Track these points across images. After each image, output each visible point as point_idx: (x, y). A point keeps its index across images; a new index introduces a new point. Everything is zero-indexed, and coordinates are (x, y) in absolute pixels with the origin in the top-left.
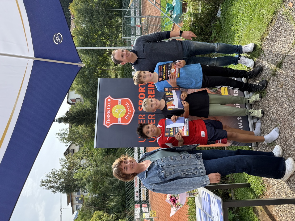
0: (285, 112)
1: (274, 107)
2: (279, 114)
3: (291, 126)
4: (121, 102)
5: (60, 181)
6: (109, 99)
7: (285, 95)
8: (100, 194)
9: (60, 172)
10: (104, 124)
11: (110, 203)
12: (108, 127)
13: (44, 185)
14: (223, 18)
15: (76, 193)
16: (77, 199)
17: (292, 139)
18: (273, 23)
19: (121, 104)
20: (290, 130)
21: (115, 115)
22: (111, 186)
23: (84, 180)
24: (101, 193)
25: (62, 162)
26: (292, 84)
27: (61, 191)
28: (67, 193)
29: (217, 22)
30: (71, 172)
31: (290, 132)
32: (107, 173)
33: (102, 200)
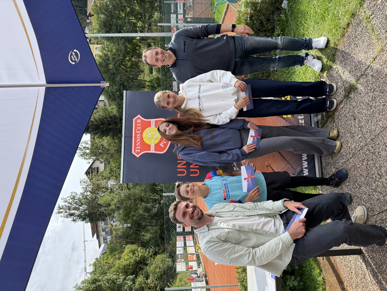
0: (357, 146)
1: (344, 137)
2: (349, 147)
3: (361, 164)
4: (154, 123)
5: (81, 208)
6: (138, 119)
7: (358, 124)
8: (133, 224)
9: (81, 197)
10: (133, 152)
11: (146, 234)
12: (138, 156)
13: (62, 212)
14: (289, 10)
15: (103, 222)
16: (104, 230)
17: (362, 179)
18: (350, 30)
19: (154, 126)
20: (361, 168)
21: (146, 141)
22: (146, 214)
23: (113, 207)
24: (134, 222)
25: (84, 184)
26: (366, 112)
27: (84, 219)
28: (91, 222)
29: (281, 15)
30: (95, 197)
31: (361, 171)
32: (142, 198)
33: (136, 231)
